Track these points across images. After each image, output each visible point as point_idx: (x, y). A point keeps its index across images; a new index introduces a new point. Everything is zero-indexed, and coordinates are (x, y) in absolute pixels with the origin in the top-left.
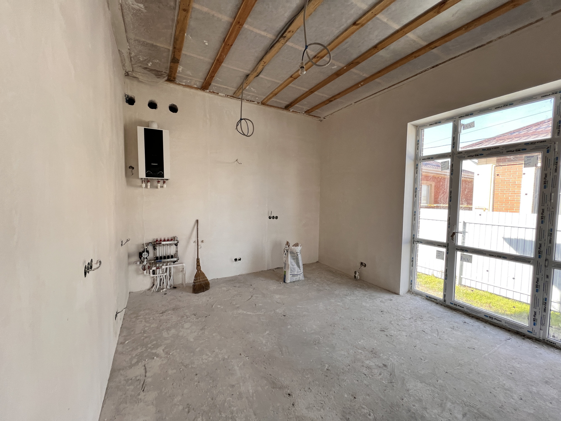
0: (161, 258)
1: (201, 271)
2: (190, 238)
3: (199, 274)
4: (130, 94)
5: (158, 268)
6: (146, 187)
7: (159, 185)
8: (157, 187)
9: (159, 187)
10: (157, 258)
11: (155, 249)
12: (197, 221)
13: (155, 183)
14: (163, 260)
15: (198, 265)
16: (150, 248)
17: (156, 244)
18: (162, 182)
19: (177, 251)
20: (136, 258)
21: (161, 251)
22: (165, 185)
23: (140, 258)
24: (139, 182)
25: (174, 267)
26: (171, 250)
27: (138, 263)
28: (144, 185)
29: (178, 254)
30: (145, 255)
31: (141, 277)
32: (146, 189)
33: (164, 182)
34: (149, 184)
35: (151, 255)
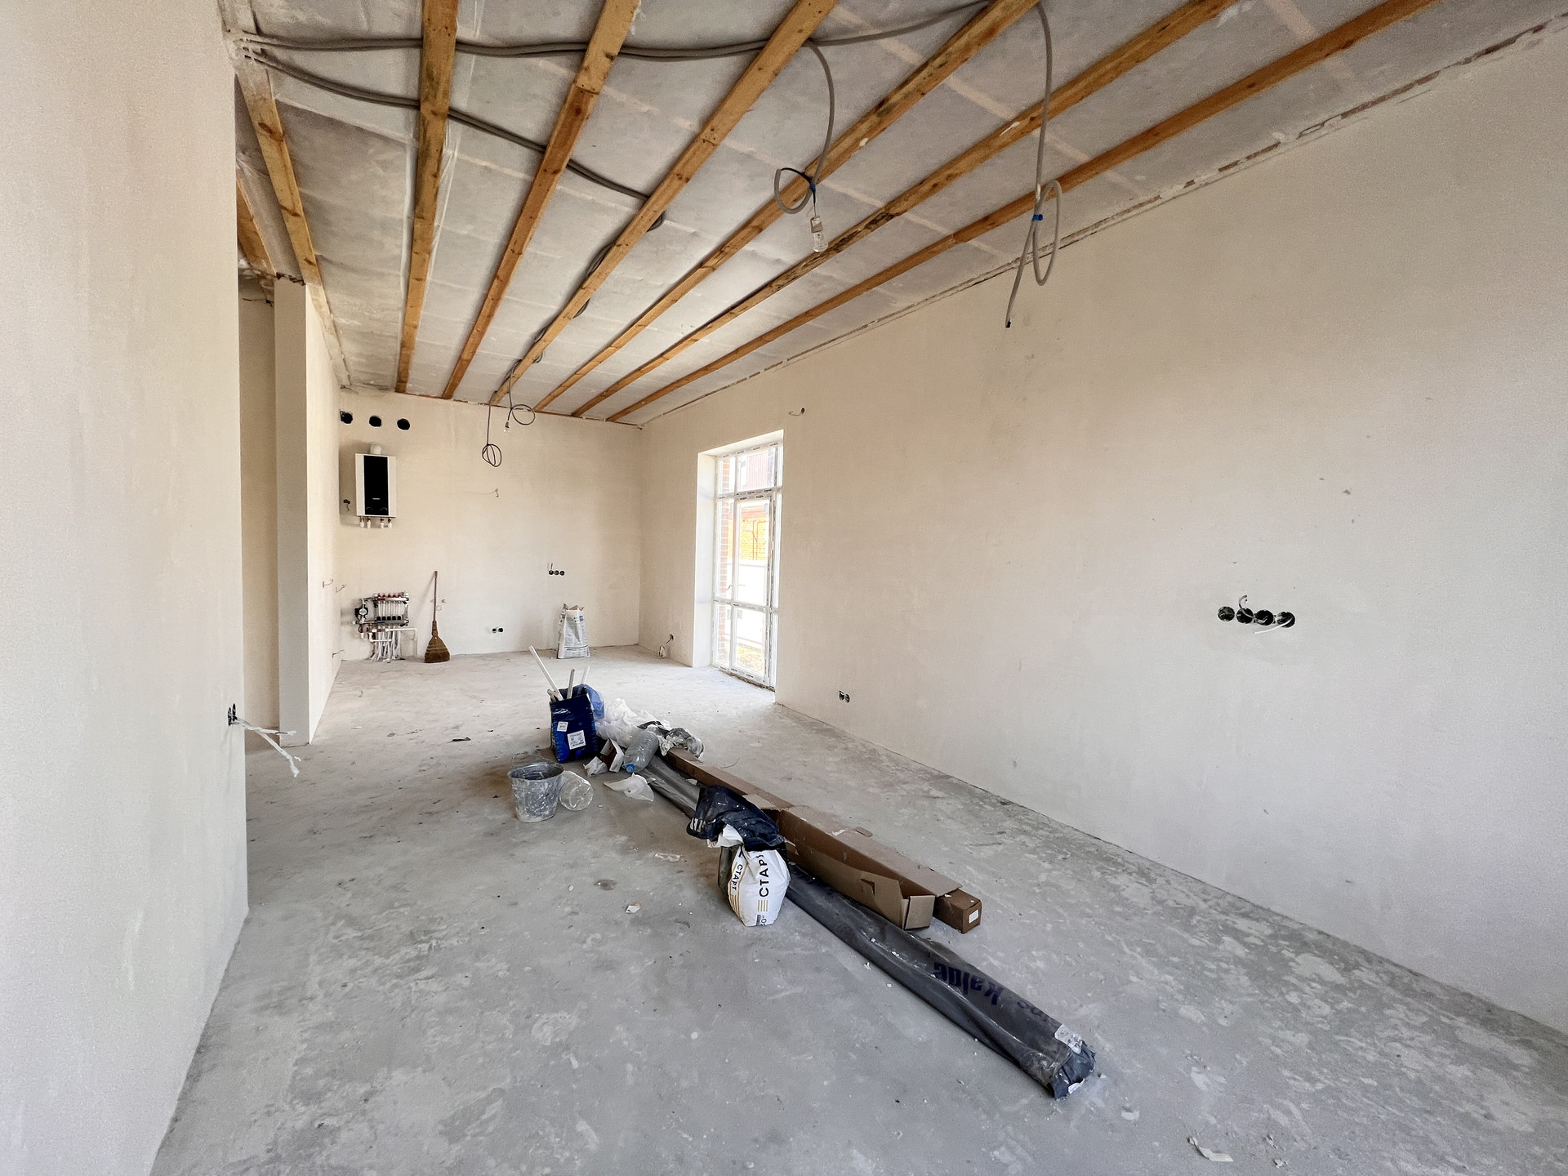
0: (384, 618)
1: (437, 637)
2: (425, 595)
3: (435, 641)
4: (347, 410)
5: (379, 631)
6: (366, 526)
7: (382, 524)
8: (379, 527)
9: (382, 527)
10: (379, 618)
11: (376, 606)
12: (436, 572)
13: (378, 522)
14: (387, 621)
15: (434, 629)
16: (370, 605)
17: (376, 601)
18: (386, 520)
19: (406, 612)
20: (351, 617)
21: (384, 610)
22: (390, 524)
23: (357, 616)
24: (357, 521)
25: (401, 631)
26: (398, 610)
27: (354, 623)
28: (363, 524)
29: (409, 616)
30: (362, 612)
31: (357, 641)
32: (365, 529)
33: (389, 521)
34: (369, 523)
35: (371, 615)
